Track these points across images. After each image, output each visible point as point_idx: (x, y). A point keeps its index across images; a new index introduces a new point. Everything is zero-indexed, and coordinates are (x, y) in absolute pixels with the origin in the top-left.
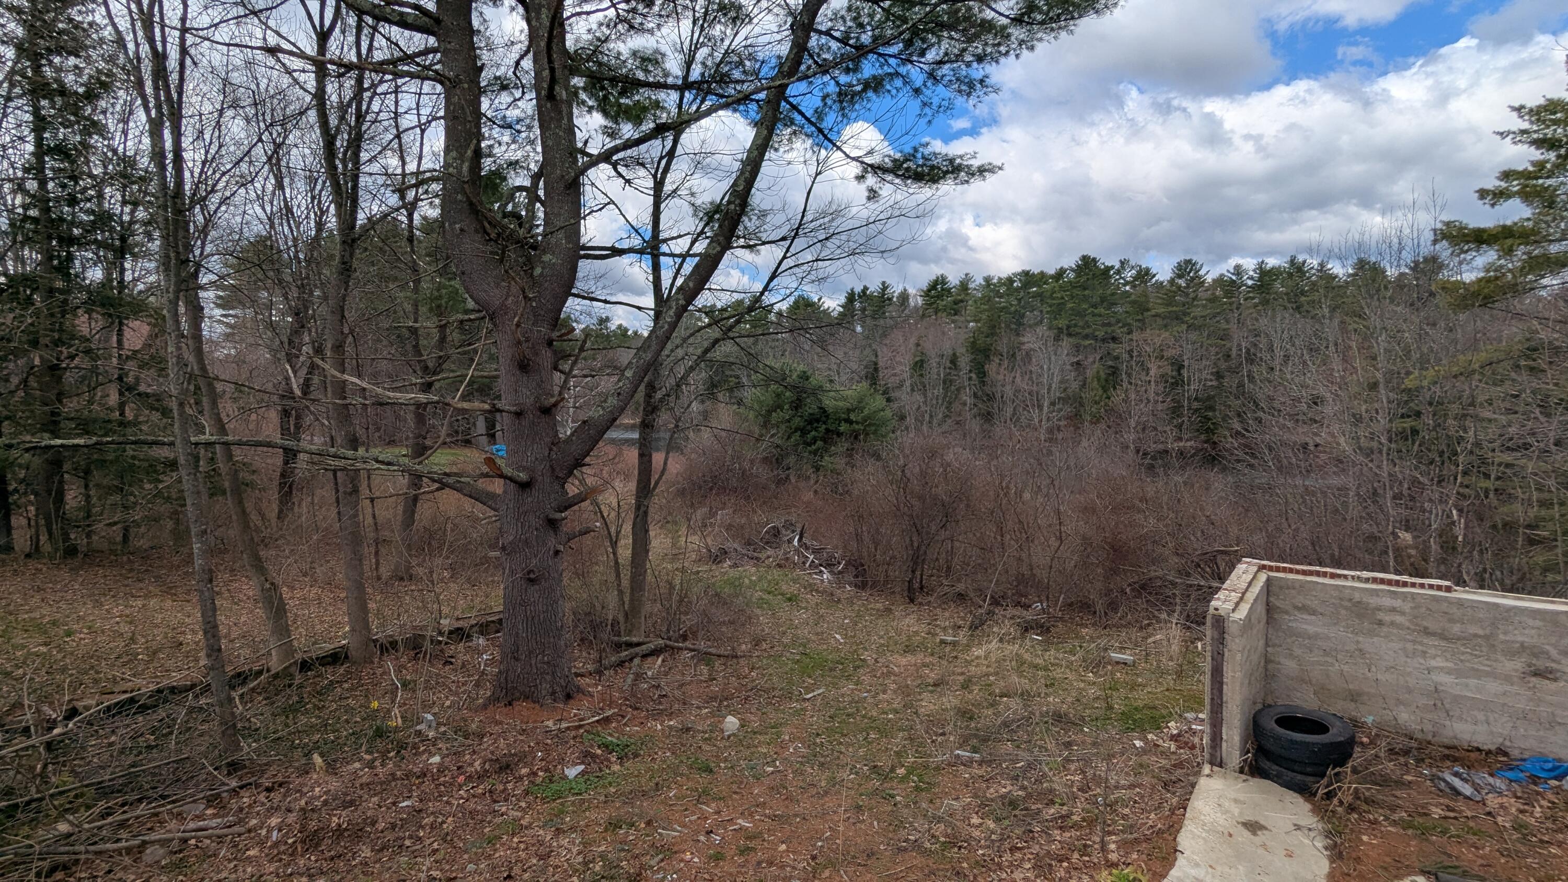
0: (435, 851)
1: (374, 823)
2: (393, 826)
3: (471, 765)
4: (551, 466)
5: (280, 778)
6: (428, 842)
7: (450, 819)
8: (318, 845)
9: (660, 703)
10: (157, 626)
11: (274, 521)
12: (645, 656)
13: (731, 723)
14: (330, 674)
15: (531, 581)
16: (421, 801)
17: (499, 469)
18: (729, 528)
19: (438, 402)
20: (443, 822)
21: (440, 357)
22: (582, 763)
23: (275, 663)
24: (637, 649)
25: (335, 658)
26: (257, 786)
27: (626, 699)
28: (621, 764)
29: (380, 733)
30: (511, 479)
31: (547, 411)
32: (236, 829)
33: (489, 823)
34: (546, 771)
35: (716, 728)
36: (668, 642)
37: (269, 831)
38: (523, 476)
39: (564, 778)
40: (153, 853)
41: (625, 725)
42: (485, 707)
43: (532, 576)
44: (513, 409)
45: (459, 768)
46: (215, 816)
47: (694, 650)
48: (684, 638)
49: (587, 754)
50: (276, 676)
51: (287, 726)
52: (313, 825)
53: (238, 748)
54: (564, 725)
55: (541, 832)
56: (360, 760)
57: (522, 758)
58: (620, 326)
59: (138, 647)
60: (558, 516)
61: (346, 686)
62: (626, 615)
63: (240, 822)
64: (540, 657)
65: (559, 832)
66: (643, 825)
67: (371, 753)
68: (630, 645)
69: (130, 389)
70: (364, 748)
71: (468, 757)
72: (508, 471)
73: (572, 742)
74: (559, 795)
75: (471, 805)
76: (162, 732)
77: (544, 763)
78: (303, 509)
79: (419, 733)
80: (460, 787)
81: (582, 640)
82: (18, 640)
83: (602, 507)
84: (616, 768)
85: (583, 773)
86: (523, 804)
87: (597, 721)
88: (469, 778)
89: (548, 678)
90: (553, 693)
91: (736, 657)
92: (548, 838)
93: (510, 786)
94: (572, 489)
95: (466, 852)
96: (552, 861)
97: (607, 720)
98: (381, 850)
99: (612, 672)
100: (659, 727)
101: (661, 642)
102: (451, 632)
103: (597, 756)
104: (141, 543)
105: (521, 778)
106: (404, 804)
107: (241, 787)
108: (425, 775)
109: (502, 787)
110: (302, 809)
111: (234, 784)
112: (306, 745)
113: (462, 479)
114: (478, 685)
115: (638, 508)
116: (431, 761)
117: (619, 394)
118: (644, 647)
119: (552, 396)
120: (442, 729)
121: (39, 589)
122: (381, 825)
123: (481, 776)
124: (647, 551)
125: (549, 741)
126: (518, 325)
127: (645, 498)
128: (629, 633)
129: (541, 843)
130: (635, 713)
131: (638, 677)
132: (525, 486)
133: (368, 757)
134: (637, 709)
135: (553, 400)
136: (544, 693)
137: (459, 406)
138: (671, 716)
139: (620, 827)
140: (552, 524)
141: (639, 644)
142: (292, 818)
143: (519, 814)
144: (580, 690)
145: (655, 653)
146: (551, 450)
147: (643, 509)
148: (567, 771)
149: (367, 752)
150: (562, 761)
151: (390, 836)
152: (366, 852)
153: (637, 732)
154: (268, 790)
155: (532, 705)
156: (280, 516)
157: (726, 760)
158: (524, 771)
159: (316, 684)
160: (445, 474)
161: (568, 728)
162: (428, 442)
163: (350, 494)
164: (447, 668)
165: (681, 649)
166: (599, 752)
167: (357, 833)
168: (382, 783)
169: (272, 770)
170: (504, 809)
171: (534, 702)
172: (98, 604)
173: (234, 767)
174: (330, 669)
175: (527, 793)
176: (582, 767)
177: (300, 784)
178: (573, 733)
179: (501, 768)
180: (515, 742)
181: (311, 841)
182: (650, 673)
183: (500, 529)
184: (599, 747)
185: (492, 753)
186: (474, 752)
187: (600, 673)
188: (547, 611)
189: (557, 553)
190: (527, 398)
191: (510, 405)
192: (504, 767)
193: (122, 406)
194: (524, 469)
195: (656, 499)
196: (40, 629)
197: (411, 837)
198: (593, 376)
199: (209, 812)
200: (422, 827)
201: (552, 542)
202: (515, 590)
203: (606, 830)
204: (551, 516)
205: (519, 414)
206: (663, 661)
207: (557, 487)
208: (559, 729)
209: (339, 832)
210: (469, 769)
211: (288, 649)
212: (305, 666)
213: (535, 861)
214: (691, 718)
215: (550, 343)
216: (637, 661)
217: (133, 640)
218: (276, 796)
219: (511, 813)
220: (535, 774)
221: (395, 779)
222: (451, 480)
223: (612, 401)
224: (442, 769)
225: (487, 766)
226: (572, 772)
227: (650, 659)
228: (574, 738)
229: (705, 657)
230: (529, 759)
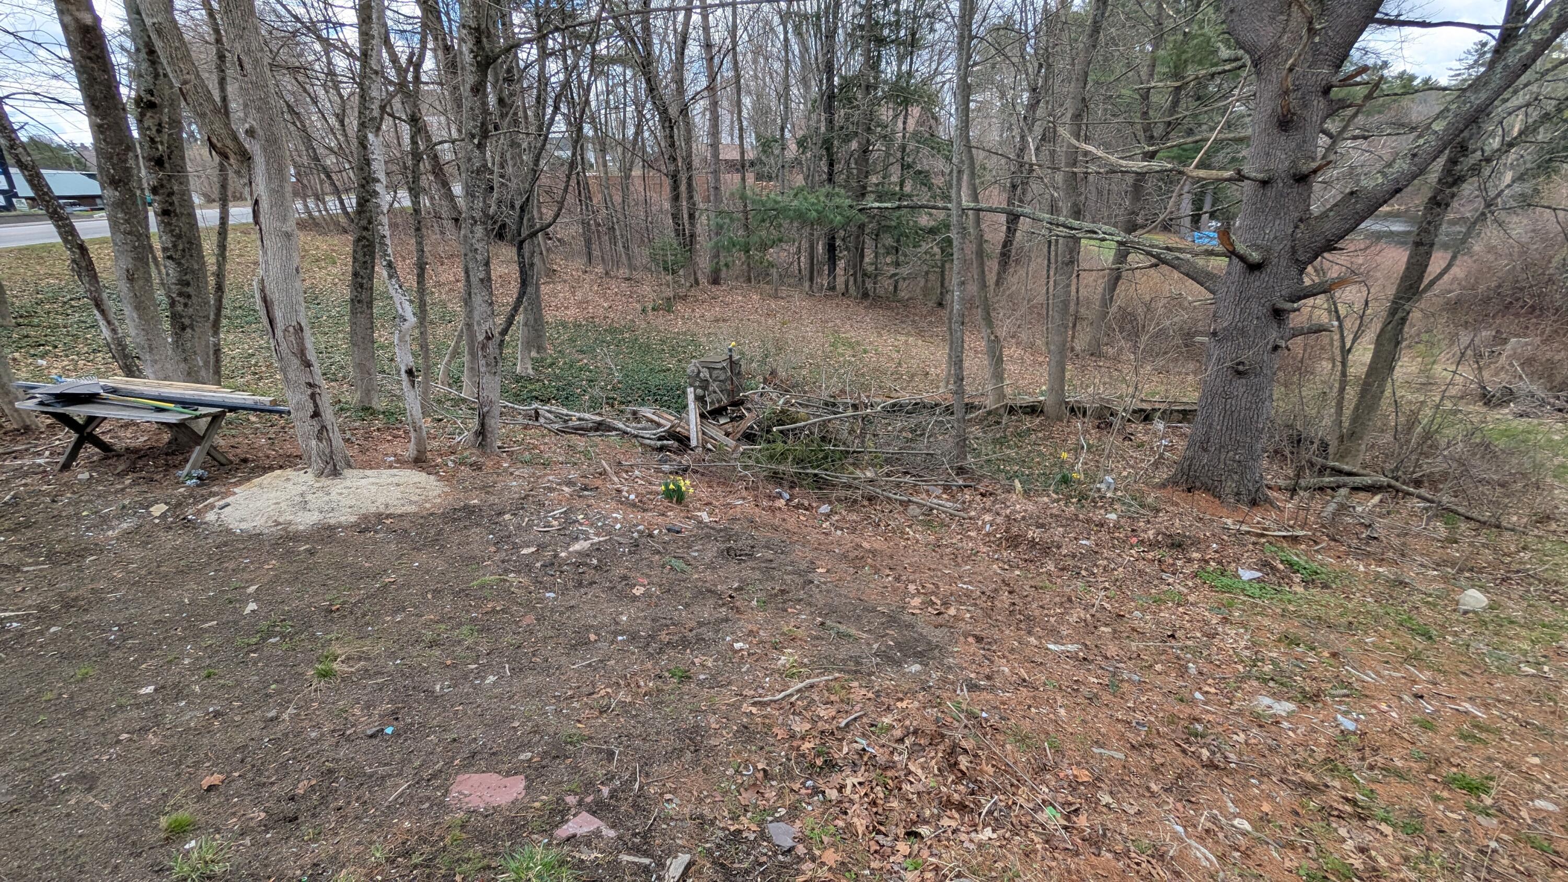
0: (1106, 589)
1: (1059, 547)
2: (1074, 556)
3: (1145, 531)
4: (1293, 247)
5: (990, 489)
6: (1100, 579)
7: (1121, 569)
8: (1016, 546)
9: (1367, 544)
10: (913, 358)
11: (992, 287)
12: (1355, 489)
13: (1474, 598)
14: (1029, 422)
15: (1239, 374)
16: (1097, 545)
17: (1232, 244)
18: (1528, 362)
19: (1171, 171)
20: (1114, 569)
21: (1169, 123)
22: (1260, 570)
23: (990, 403)
24: (1347, 479)
25: (1033, 410)
26: (976, 489)
27: (1323, 526)
28: (1306, 588)
29: (1065, 480)
30: (1242, 258)
31: (1302, 179)
32: (961, 514)
33: (1156, 586)
34: (1218, 563)
35: (1449, 599)
36: (1393, 482)
37: (984, 523)
38: (1255, 256)
39: (1237, 576)
40: (913, 510)
41: (1317, 551)
42: (1163, 486)
43: (1241, 368)
44: (1260, 176)
45: (1133, 530)
46: (948, 500)
47: (1432, 501)
48: (1418, 483)
49: (1266, 564)
50: (989, 413)
51: (995, 453)
52: (1015, 530)
53: (965, 458)
54: (1244, 528)
55: (1206, 614)
56: (1049, 496)
57: (1196, 542)
58: (1401, 76)
59: (903, 370)
60: (1288, 306)
61: (1040, 435)
62: (1341, 439)
63: (963, 510)
64: (1231, 454)
65: (1225, 621)
66: (1326, 654)
67: (1057, 493)
68: (1340, 472)
69: (909, 166)
70: (1052, 488)
71: (1142, 524)
72: (1241, 248)
73: (1251, 547)
74: (1228, 589)
75: (1140, 565)
76: (918, 432)
77: (1217, 555)
78: (1015, 279)
79: (1099, 490)
80: (1132, 547)
81: (1276, 452)
82: (840, 350)
83: (1339, 306)
84: (1299, 589)
85: (1259, 580)
86: (1190, 584)
87: (1284, 537)
88: (1142, 542)
89: (1236, 477)
90: (1238, 494)
91: (1498, 527)
92: (1214, 621)
93: (1179, 563)
94: (1310, 278)
95: (1133, 600)
96: (1216, 641)
97: (1295, 539)
98: (1062, 569)
99: (1307, 494)
100: (1361, 568)
101: (1383, 479)
102: (1134, 412)
103: (1278, 570)
104: (903, 294)
105: (1190, 560)
106: (1084, 542)
107: (966, 487)
108: (1102, 526)
109: (1171, 561)
110: (1007, 516)
111: (961, 482)
112: (1008, 472)
113: (1181, 256)
114: (1156, 465)
115: (1393, 312)
116: (1108, 516)
117: (1414, 155)
118: (1357, 479)
119: (1314, 160)
120: (1119, 493)
121: (849, 319)
122: (1065, 552)
123: (1153, 545)
124: (1392, 369)
125: (1225, 538)
126: (1291, 70)
127: (1409, 299)
128: (1342, 457)
129: (1207, 623)
130: (1333, 543)
131: (1343, 508)
132: (1254, 267)
133: (1055, 496)
134: (1335, 540)
135: (1314, 165)
136: (1228, 490)
137: (1194, 174)
138: (1381, 561)
139: (1298, 645)
140: (1278, 314)
141: (1350, 474)
142: (999, 520)
143: (1186, 591)
144: (1267, 500)
145: (1372, 489)
146: (1296, 227)
147: (1400, 314)
148: (1241, 572)
149: (1054, 492)
150: (1237, 560)
151: (1070, 562)
152: (1051, 567)
153: (1331, 564)
154: (983, 495)
155: (1212, 499)
156: (998, 283)
157: (1455, 634)
158: (1196, 555)
159: (1017, 427)
160: (1168, 248)
161: (1248, 532)
162: (1140, 220)
163: (1067, 265)
164: (1126, 443)
165: (1411, 494)
166: (1281, 567)
167: (1046, 550)
168: (1067, 519)
169: (986, 481)
170: (1171, 580)
171: (1215, 497)
172: (880, 335)
173: (961, 471)
174: (1028, 418)
175: (1195, 575)
176: (1259, 574)
177: (1006, 499)
178: (1254, 539)
179: (1173, 544)
180: (1191, 526)
181: (1013, 541)
182: (1359, 509)
183: (1215, 313)
184: (1282, 562)
185: (1167, 528)
186: (1149, 522)
187: (1293, 491)
188: (1250, 409)
189: (1276, 348)
190: (1281, 163)
191: (1256, 171)
192: (1177, 544)
193: (902, 185)
194: (1257, 247)
195: (1422, 304)
196: (851, 346)
197: (1086, 569)
198: (1365, 138)
199: (944, 496)
200: (1097, 566)
201: (1273, 335)
202: (1218, 380)
203: (1280, 640)
204: (1279, 306)
205: (1265, 183)
206: (1381, 501)
207: (1294, 272)
208: (1238, 530)
209: (1033, 544)
210: (1142, 535)
211: (1001, 395)
212: (1011, 410)
213: (1199, 635)
214: (1410, 574)
215: (1326, 91)
216: (1343, 491)
217: (900, 364)
218: (988, 501)
219: (1177, 586)
220: (1207, 562)
221: (1077, 520)
222: (1169, 256)
223: (1403, 166)
224: (1117, 527)
225: (1160, 538)
226: (1247, 574)
227: (1362, 495)
228: (1254, 544)
229: (1447, 513)
230: (1203, 546)
